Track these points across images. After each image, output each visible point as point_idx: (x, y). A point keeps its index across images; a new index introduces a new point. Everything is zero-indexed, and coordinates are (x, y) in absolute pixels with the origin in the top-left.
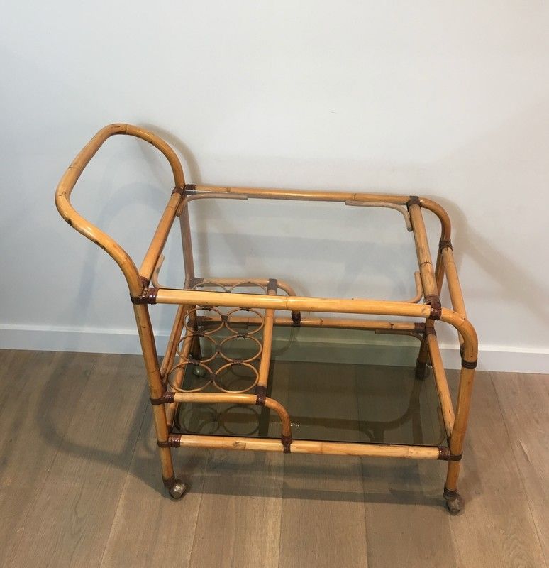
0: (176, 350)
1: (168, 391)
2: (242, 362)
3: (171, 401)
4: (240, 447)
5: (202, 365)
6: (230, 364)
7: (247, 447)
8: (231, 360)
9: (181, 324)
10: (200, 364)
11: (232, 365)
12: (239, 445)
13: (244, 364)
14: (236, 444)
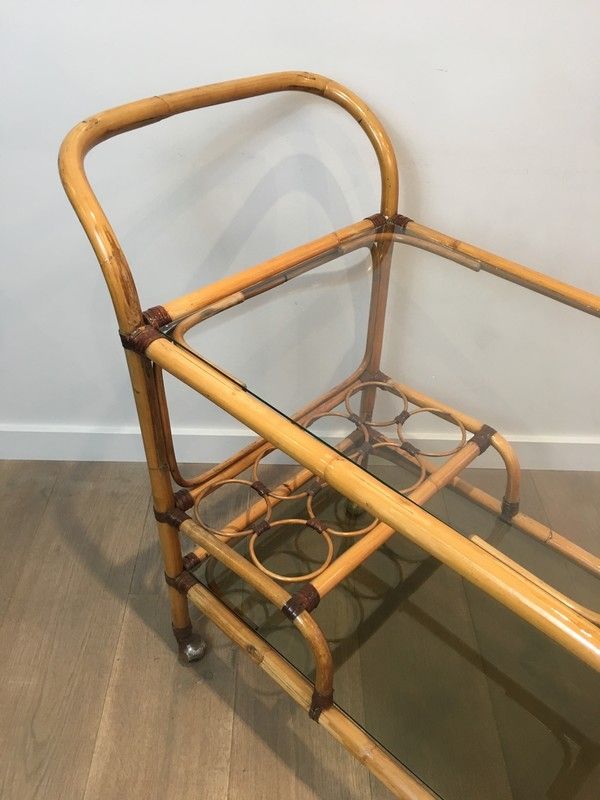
2: (325, 530)
6: (305, 522)
7: (263, 666)
8: (313, 516)
12: (255, 655)
14: (251, 649)
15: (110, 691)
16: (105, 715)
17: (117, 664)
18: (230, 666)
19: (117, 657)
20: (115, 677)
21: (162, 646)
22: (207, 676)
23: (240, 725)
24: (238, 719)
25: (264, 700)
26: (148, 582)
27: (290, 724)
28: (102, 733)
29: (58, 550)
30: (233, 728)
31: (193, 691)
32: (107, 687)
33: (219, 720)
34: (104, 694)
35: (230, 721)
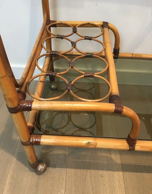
0: (36, 65)
1: (26, 99)
2: (94, 74)
3: (29, 109)
4: (91, 147)
5: (58, 76)
6: (83, 76)
7: (98, 146)
8: (84, 73)
9: (40, 46)
10: (57, 75)
11: (85, 77)
12: (91, 145)
13: (95, 76)
15: (11, 172)
16: (7, 183)
28: (5, 192)
30: (65, 192)
31: (47, 173)
32: (9, 170)
33: (58, 188)
34: (7, 173)
35: (63, 189)
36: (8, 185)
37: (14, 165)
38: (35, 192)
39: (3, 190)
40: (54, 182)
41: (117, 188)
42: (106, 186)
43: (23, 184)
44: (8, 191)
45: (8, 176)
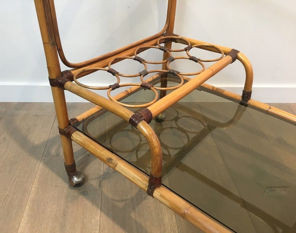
14: (110, 160)
15: (29, 203)
16: (25, 215)
17: (33, 189)
18: (98, 188)
19: (34, 186)
20: (32, 196)
21: (60, 180)
22: (85, 194)
23: (104, 217)
24: (103, 214)
25: (117, 204)
26: (53, 151)
27: (132, 215)
28: (23, 225)
29: (4, 139)
30: (100, 218)
31: (77, 201)
32: (27, 201)
33: (91, 215)
34: (25, 205)
35: (98, 215)
36: (26, 217)
37: (33, 196)
38: (62, 221)
39: (20, 223)
40: (87, 209)
41: (165, 209)
42: (151, 208)
43: (46, 214)
44: (26, 224)
45: (25, 207)
